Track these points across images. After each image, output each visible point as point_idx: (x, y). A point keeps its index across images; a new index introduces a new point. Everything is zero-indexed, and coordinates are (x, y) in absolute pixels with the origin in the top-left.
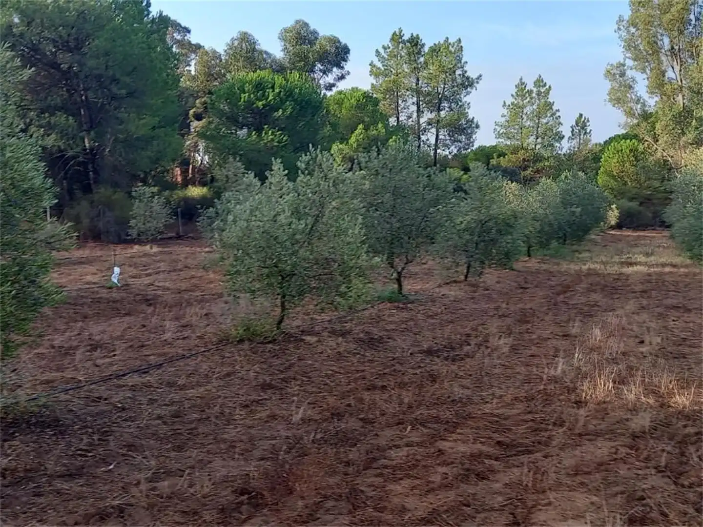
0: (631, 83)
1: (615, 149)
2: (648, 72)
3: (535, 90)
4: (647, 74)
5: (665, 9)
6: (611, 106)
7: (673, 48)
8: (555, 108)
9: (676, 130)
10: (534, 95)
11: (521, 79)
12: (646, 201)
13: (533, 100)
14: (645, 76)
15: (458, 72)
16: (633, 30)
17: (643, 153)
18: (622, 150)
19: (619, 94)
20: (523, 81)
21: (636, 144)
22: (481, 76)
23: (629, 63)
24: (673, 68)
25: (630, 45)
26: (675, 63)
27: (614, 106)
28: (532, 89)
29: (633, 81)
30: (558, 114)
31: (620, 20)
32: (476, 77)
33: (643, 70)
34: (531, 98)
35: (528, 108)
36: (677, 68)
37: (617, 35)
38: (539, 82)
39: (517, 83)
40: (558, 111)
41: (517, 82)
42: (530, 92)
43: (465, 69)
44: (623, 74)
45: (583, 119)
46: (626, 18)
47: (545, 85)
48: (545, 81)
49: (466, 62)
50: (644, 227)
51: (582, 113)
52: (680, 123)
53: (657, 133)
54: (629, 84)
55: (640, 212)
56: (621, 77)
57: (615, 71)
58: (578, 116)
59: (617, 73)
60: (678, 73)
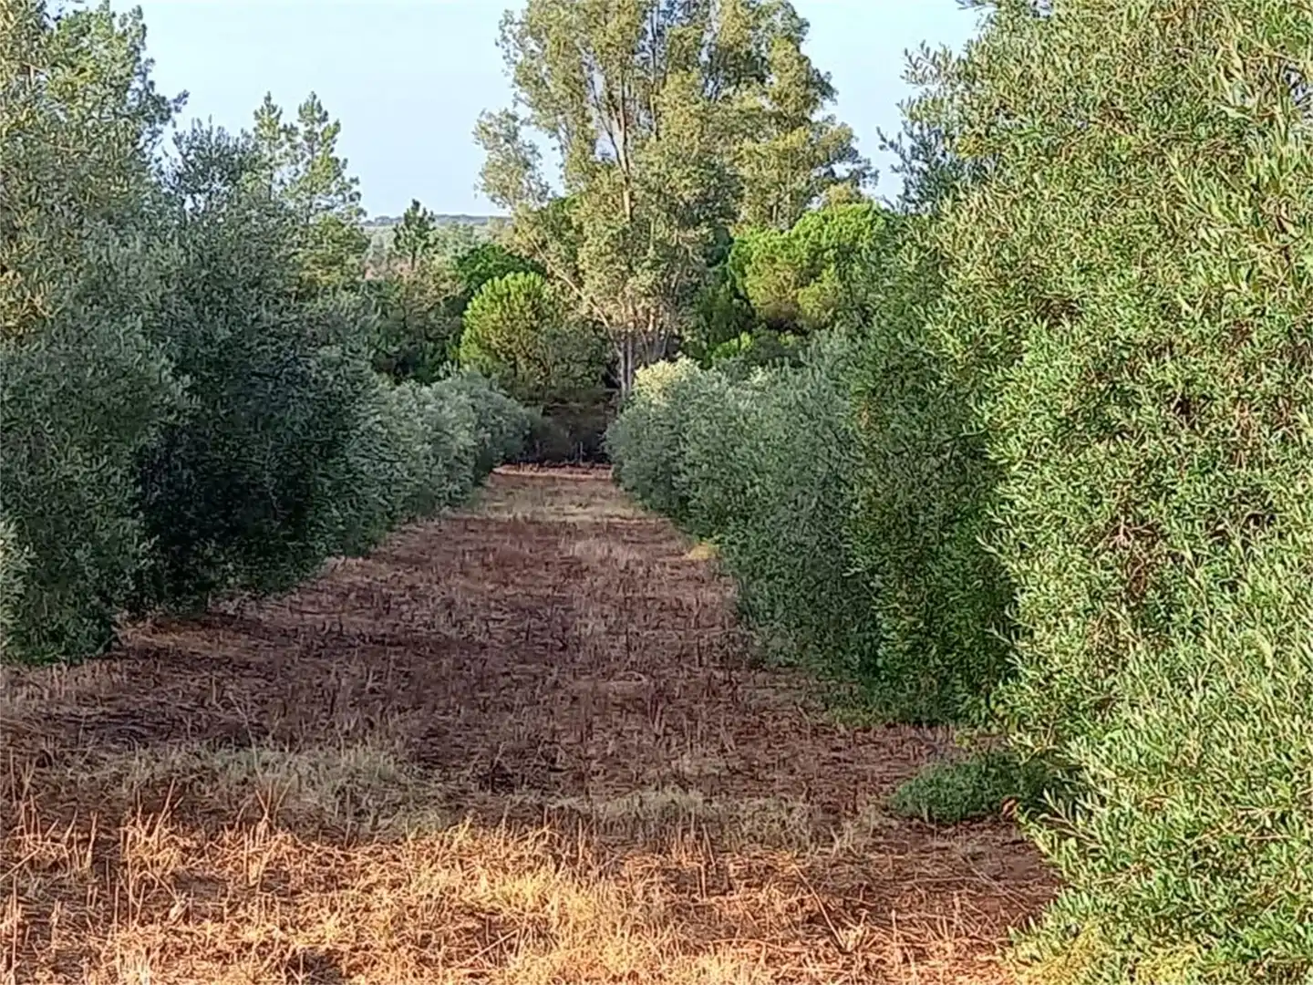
0: (529, 157)
1: (493, 290)
2: (563, 134)
3: (302, 128)
4: (559, 138)
5: (595, 18)
6: (488, 200)
7: (611, 96)
8: (347, 174)
9: (618, 266)
10: (299, 139)
11: (268, 98)
12: (556, 405)
13: (299, 152)
14: (555, 142)
15: (137, 84)
16: (532, 44)
17: (551, 303)
18: (509, 294)
19: (503, 176)
20: (273, 102)
21: (538, 284)
22: (186, 95)
23: (524, 112)
24: (611, 135)
25: (527, 78)
26: (615, 123)
27: (493, 200)
28: (296, 124)
29: (533, 152)
30: (355, 188)
31: (508, 20)
32: (175, 97)
33: (554, 130)
34: (294, 148)
35: (284, 169)
36: (619, 137)
37: (501, 52)
38: (313, 111)
39: (258, 108)
40: (355, 181)
41: (259, 104)
42: (290, 131)
43: (150, 77)
44: (512, 137)
45: (420, 214)
46: (518, 17)
47: (324, 118)
48: (324, 109)
49: (152, 61)
50: (556, 460)
51: (417, 199)
52: (622, 250)
53: (581, 267)
54: (524, 159)
55: (546, 429)
56: (507, 141)
57: (496, 129)
58: (410, 204)
59: (501, 133)
60: (620, 146)
